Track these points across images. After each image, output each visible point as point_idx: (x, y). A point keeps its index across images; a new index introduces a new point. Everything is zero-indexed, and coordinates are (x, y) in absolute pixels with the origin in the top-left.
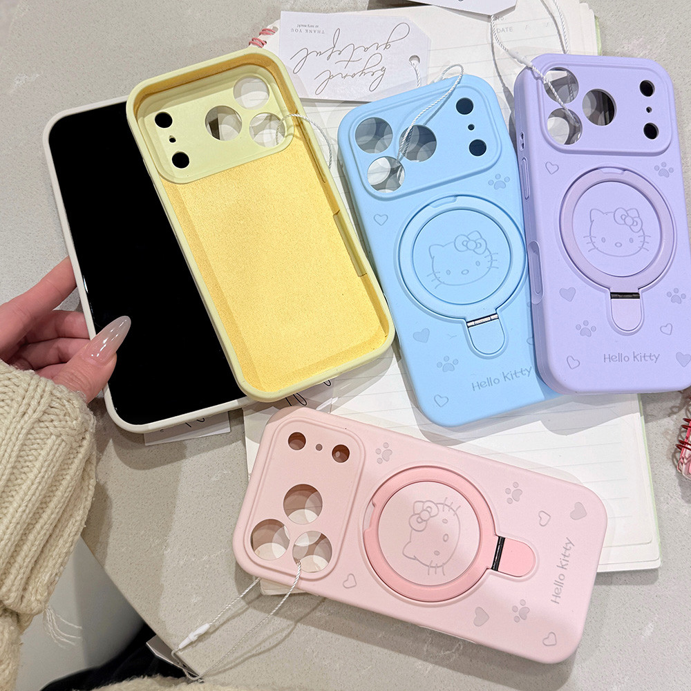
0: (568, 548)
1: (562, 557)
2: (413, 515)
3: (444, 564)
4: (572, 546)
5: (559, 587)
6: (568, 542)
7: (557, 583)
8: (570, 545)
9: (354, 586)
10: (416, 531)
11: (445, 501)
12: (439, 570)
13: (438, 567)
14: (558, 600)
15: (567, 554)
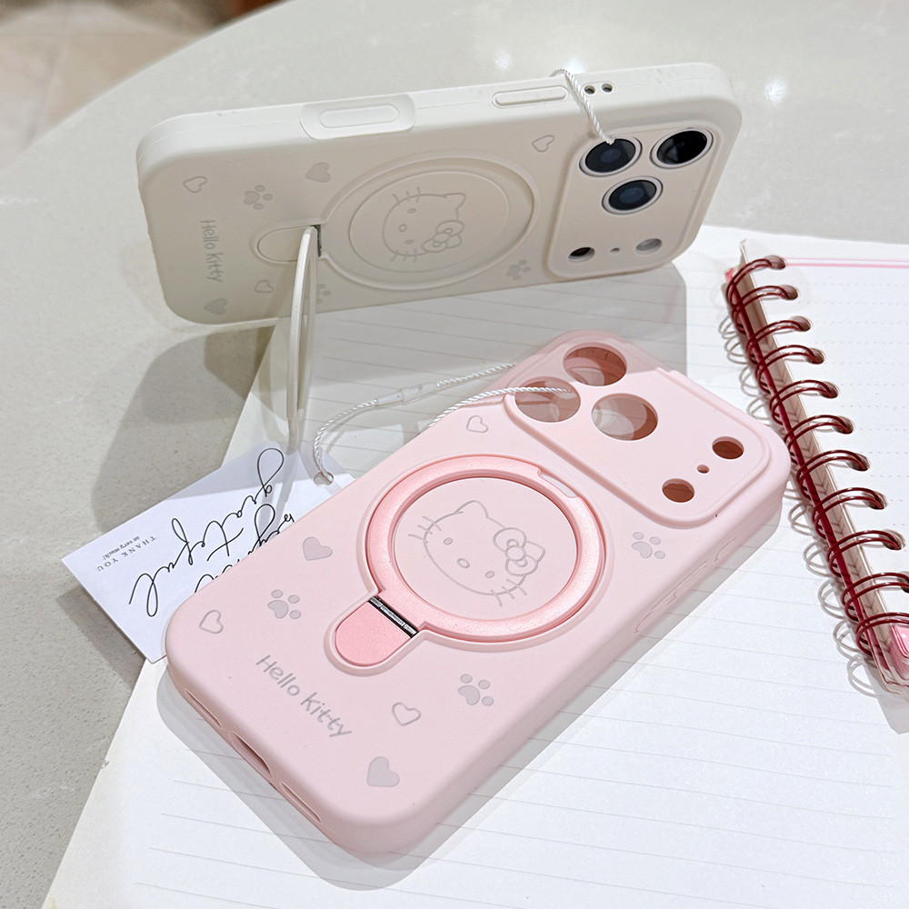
0: (333, 725)
1: (324, 709)
2: (525, 537)
3: (425, 543)
4: (333, 732)
5: (281, 678)
6: (343, 730)
7: (291, 677)
8: (335, 731)
9: (468, 425)
10: (498, 533)
11: (522, 590)
12: (421, 533)
13: (426, 533)
14: (263, 665)
15: (324, 718)
